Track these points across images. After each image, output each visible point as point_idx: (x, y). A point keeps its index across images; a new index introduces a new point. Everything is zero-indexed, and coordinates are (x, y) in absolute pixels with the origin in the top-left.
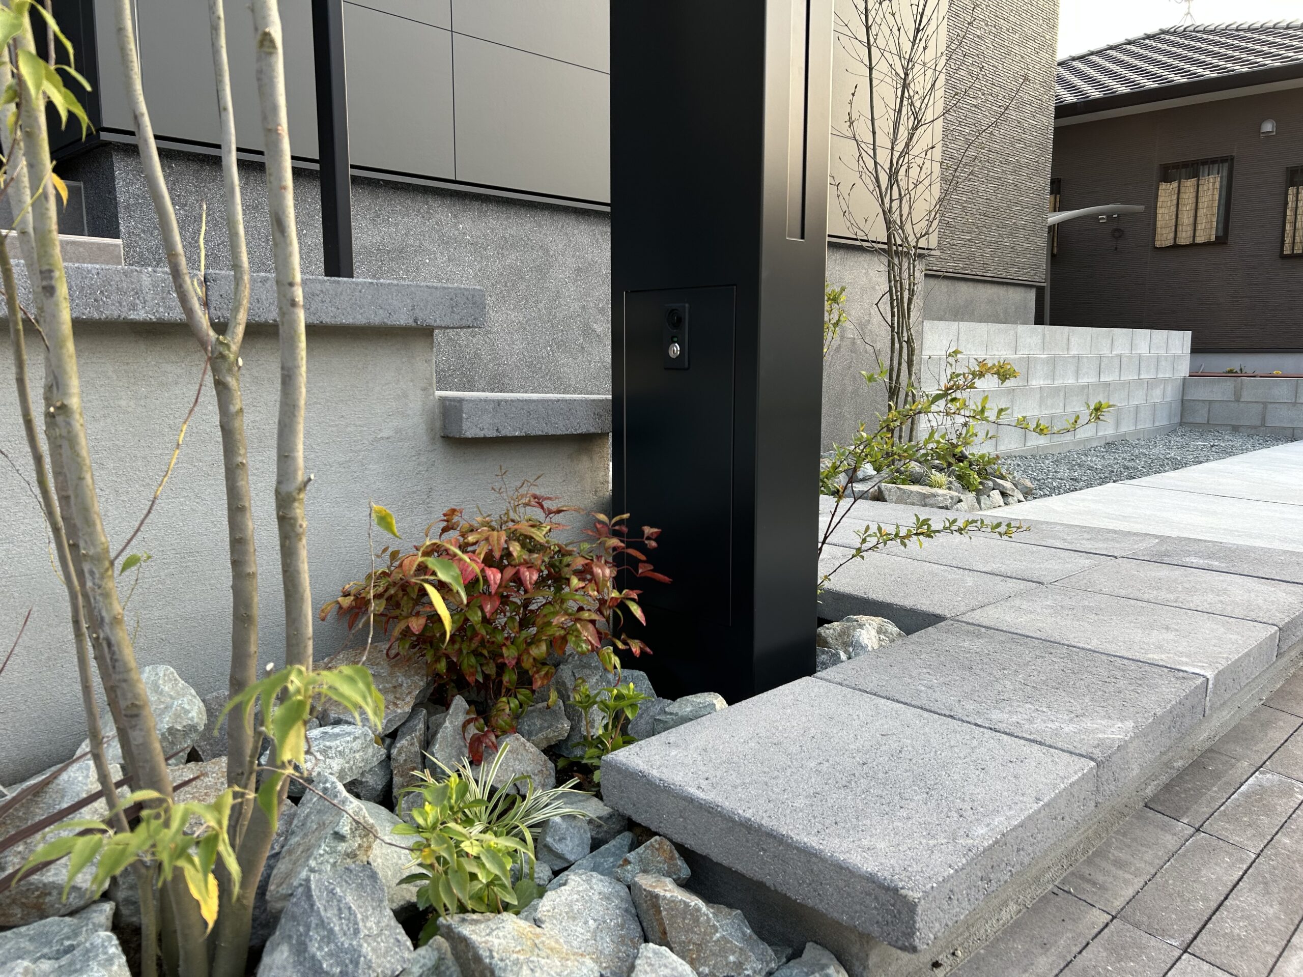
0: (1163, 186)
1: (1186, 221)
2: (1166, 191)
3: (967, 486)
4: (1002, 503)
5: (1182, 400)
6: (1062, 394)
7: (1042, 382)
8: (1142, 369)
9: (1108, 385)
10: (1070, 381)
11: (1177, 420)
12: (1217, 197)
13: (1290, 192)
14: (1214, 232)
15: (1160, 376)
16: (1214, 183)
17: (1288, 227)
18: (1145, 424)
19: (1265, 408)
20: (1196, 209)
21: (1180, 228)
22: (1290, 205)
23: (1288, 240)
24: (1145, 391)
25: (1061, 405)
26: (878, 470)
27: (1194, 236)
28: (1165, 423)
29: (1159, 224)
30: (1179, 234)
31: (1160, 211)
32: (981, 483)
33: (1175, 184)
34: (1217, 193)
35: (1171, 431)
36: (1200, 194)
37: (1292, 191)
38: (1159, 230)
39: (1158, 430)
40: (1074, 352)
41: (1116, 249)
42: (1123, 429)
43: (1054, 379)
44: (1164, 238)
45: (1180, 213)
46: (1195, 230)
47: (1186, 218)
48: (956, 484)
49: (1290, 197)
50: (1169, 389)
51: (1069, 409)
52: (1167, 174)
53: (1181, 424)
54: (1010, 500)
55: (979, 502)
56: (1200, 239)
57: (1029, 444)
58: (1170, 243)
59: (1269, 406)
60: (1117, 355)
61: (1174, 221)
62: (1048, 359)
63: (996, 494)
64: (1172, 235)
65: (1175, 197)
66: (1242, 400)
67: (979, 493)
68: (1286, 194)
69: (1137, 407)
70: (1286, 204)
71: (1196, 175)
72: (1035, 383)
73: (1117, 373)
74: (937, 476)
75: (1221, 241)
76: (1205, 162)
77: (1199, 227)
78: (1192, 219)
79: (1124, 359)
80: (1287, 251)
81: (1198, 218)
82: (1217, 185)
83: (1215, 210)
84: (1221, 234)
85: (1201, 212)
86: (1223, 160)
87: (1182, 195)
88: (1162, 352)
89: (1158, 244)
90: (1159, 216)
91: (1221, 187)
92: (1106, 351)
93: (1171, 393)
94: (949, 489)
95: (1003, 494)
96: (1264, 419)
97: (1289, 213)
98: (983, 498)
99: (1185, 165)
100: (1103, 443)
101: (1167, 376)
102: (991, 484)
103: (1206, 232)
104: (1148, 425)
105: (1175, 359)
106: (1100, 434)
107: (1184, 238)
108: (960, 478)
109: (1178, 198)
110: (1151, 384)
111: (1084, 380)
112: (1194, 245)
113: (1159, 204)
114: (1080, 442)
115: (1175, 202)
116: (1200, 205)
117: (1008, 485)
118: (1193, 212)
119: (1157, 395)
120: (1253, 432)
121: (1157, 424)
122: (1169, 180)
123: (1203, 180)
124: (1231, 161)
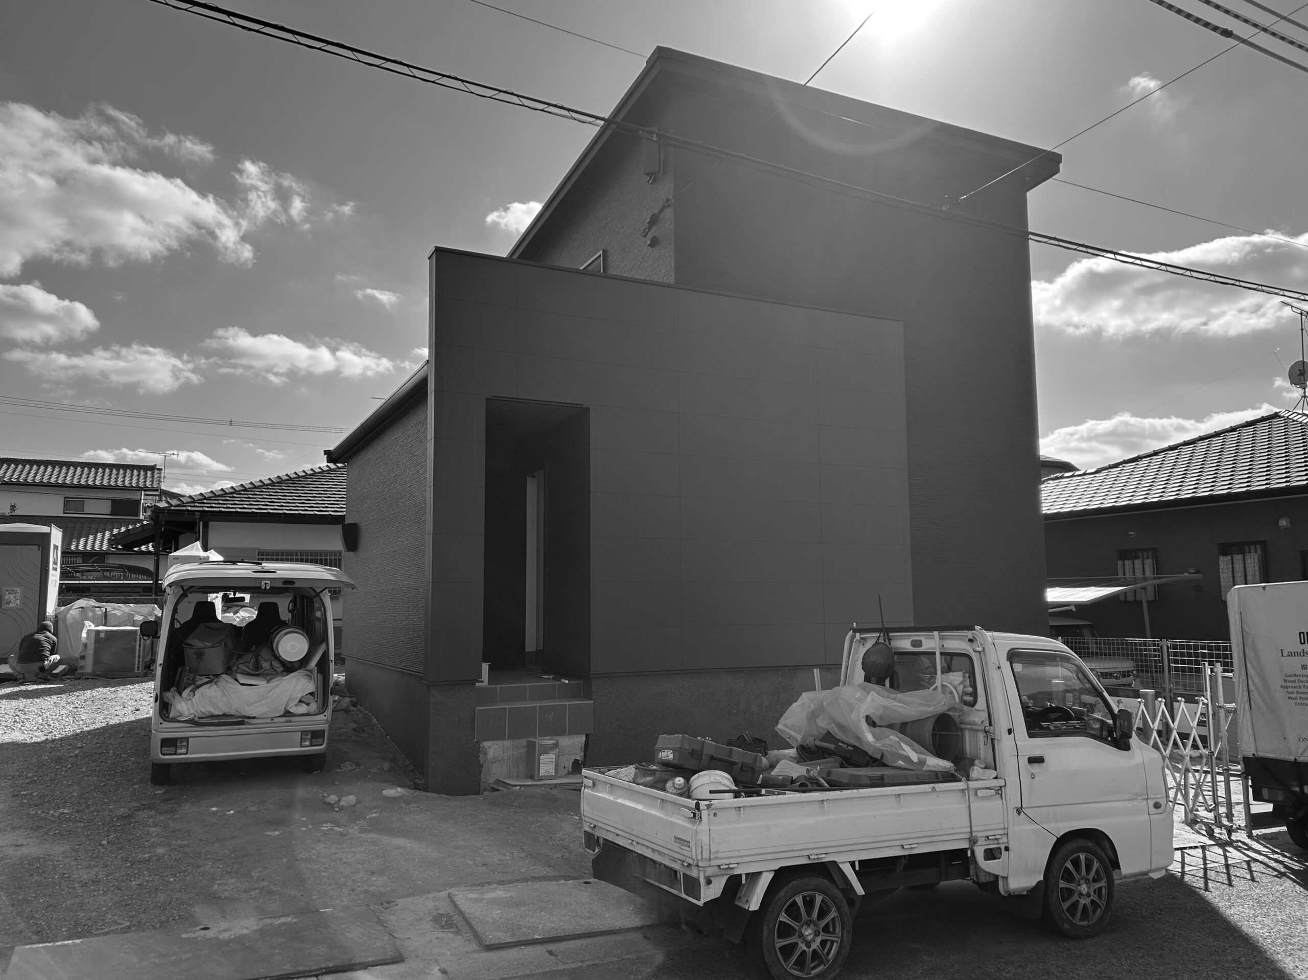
0: (1221, 558)
2: (1224, 561)
16: (1254, 559)
29: (1223, 585)
31: (1222, 575)
33: (1229, 557)
36: (1247, 565)
41: (1198, 600)
45: (1235, 578)
52: (1226, 549)
65: (1230, 566)
71: (1242, 552)
76: (1247, 543)
82: (1257, 560)
86: (1258, 542)
87: (1235, 565)
90: (1222, 580)
91: (1259, 562)
99: (1235, 544)
109: (1233, 567)
113: (1221, 570)
115: (1231, 570)
122: (1225, 554)
123: (1247, 556)
124: (1263, 543)
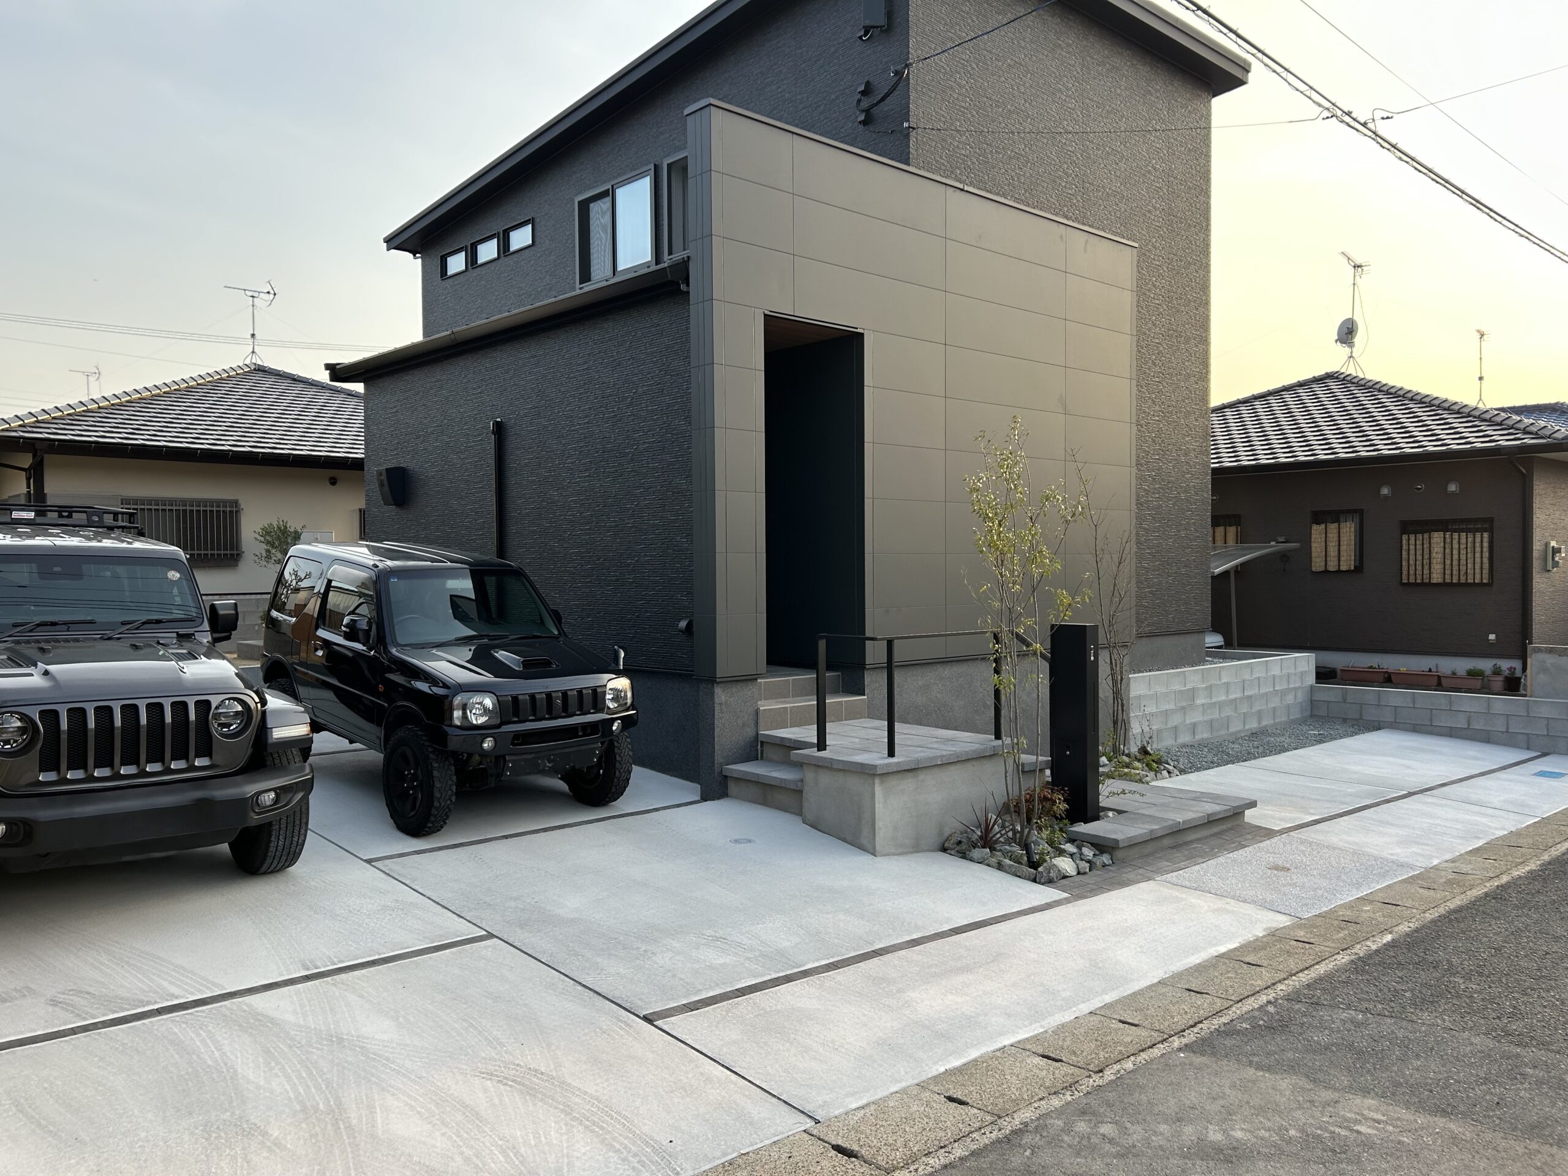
0: (1315, 527)
1: (1332, 554)
2: (1317, 530)
3: (1151, 769)
4: (1168, 776)
5: (1311, 701)
6: (1217, 706)
7: (1203, 701)
8: (1276, 682)
9: (1249, 697)
10: (1223, 698)
11: (1308, 713)
12: (1353, 538)
13: (1403, 538)
14: (1353, 563)
15: (1292, 686)
16: (1350, 528)
17: (1404, 563)
18: (1282, 718)
19: (1361, 707)
20: (1339, 545)
21: (1328, 559)
22: (1404, 547)
23: (1405, 572)
24: (1279, 698)
25: (1217, 712)
26: (1110, 760)
27: (1339, 565)
28: (1298, 716)
29: (1314, 555)
30: (1328, 563)
31: (1313, 545)
32: (1158, 767)
33: (1323, 526)
34: (1353, 535)
35: (1303, 721)
36: (1341, 535)
37: (1405, 537)
38: (1313, 559)
39: (1293, 722)
40: (1224, 681)
41: (1284, 570)
42: (1264, 723)
43: (1211, 698)
44: (1318, 565)
45: (1328, 547)
46: (1339, 560)
47: (1332, 551)
48: (1146, 768)
49: (1404, 542)
50: (1299, 694)
51: (1223, 715)
52: (1319, 517)
53: (1312, 716)
54: (1172, 775)
55: (1156, 776)
56: (1343, 568)
57: (1197, 737)
58: (1322, 569)
59: (1364, 706)
60: (1256, 678)
61: (1324, 553)
62: (1206, 688)
63: (1165, 773)
64: (1323, 564)
65: (1324, 535)
66: (1347, 701)
67: (1156, 772)
68: (1401, 540)
69: (1274, 708)
70: (1402, 546)
71: (1337, 521)
72: (1199, 702)
73: (1257, 689)
74: (1137, 764)
75: (1359, 569)
76: (1343, 512)
77: (1342, 559)
78: (1336, 553)
79: (1261, 680)
80: (1405, 581)
81: (1341, 552)
82: (1353, 529)
83: (1353, 547)
84: (1358, 564)
85: (1343, 548)
86: (1355, 511)
87: (1328, 535)
88: (1292, 671)
89: (1314, 569)
90: (1313, 549)
91: (1355, 532)
92: (1247, 677)
93: (1301, 696)
94: (1142, 770)
95: (1169, 772)
96: (1361, 714)
97: (1404, 553)
98: (1158, 775)
99: (1329, 512)
100: (1249, 733)
101: (1297, 685)
102: (1162, 768)
103: (1348, 562)
104: (1284, 719)
105: (1303, 674)
106: (1247, 727)
107: (1332, 567)
108: (1147, 765)
109: (1326, 537)
110: (1283, 693)
111: (1232, 696)
112: (1339, 571)
113: (1313, 540)
114: (1232, 734)
115: (1324, 539)
116: (1342, 543)
117: (1171, 768)
118: (1337, 548)
119: (1290, 699)
120: (1355, 723)
121: (1291, 718)
122: (1318, 523)
123: (1342, 525)
124: (1360, 512)
